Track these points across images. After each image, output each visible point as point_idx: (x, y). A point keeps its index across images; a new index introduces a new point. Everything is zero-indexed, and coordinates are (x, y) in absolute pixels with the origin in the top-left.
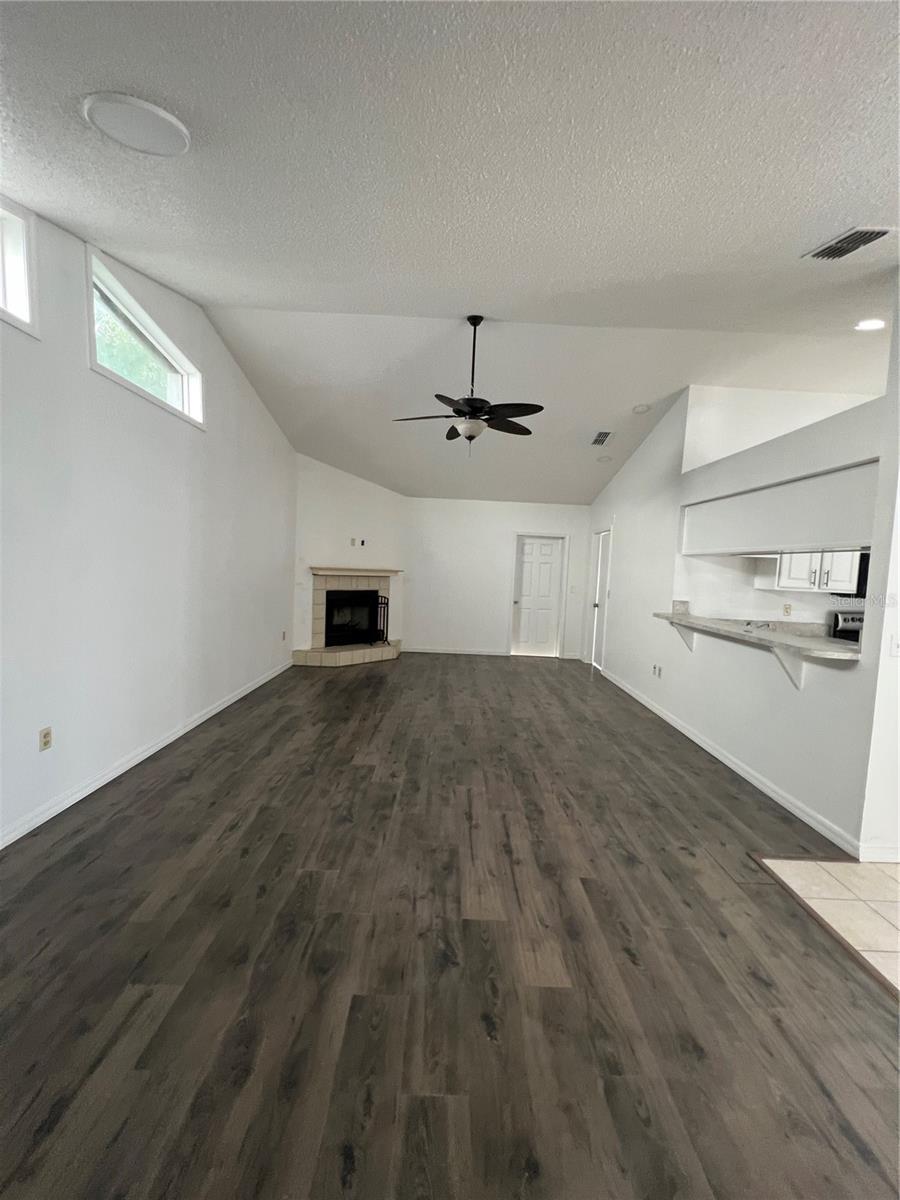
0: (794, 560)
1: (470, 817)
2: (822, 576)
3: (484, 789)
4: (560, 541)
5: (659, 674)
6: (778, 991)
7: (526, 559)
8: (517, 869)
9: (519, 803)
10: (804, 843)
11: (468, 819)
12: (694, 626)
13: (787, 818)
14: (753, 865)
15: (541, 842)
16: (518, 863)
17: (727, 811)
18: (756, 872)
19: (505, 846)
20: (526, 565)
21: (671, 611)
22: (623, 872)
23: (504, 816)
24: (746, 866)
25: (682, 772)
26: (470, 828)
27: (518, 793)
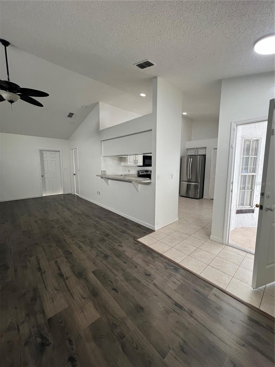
0: (130, 157)
1: (40, 269)
2: (136, 161)
3: (44, 254)
4: (58, 152)
5: (99, 194)
6: (152, 276)
7: (45, 159)
8: (67, 281)
9: (61, 253)
10: (145, 231)
11: (39, 271)
12: (109, 178)
13: (139, 226)
14: (136, 242)
15: (74, 265)
16: (67, 279)
17: (126, 229)
18: (137, 244)
19: (59, 274)
20: (45, 162)
21: (101, 174)
22: (105, 262)
23: (56, 262)
24: (135, 243)
25: (111, 222)
26: (41, 275)
27: (60, 250)
